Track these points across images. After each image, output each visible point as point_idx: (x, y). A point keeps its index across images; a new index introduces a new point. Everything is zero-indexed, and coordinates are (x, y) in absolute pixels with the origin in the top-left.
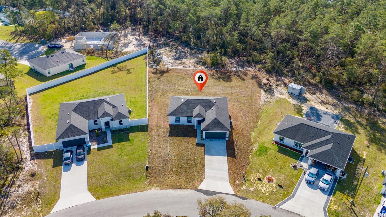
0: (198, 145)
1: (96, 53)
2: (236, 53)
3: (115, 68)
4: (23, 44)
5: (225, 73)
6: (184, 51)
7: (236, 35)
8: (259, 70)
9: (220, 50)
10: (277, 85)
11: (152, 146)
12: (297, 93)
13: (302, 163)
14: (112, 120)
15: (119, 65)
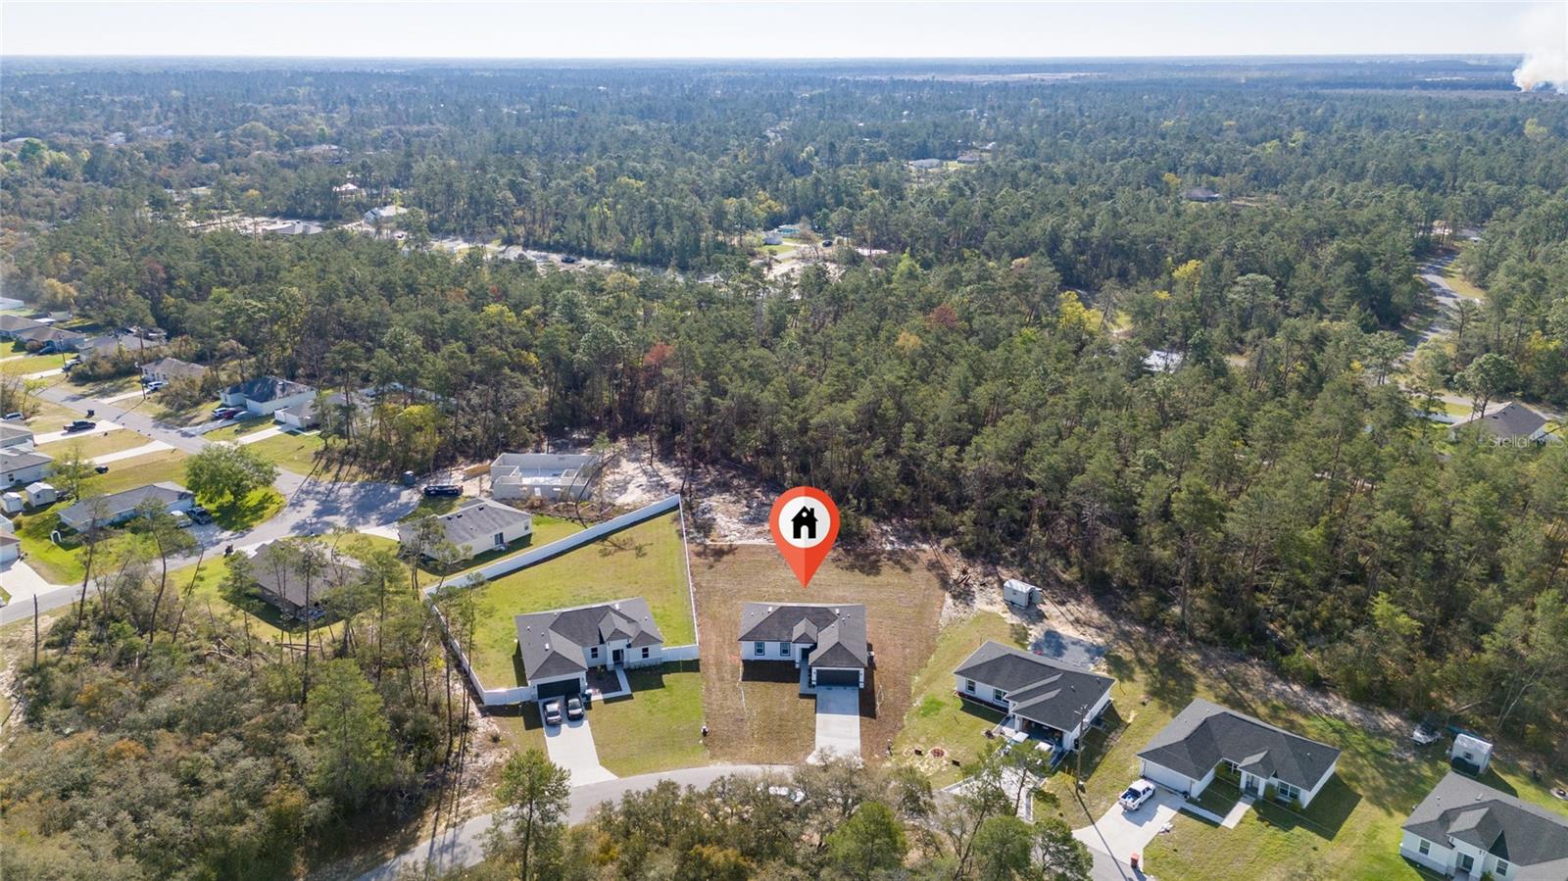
0: (802, 696)
1: (552, 507)
2: (894, 509)
3: (606, 543)
4: (356, 483)
5: (866, 556)
6: (768, 502)
7: (893, 467)
8: (946, 551)
9: (856, 502)
10: (983, 585)
11: (710, 698)
12: (1023, 601)
13: (1004, 729)
14: (629, 646)
15: (613, 537)
